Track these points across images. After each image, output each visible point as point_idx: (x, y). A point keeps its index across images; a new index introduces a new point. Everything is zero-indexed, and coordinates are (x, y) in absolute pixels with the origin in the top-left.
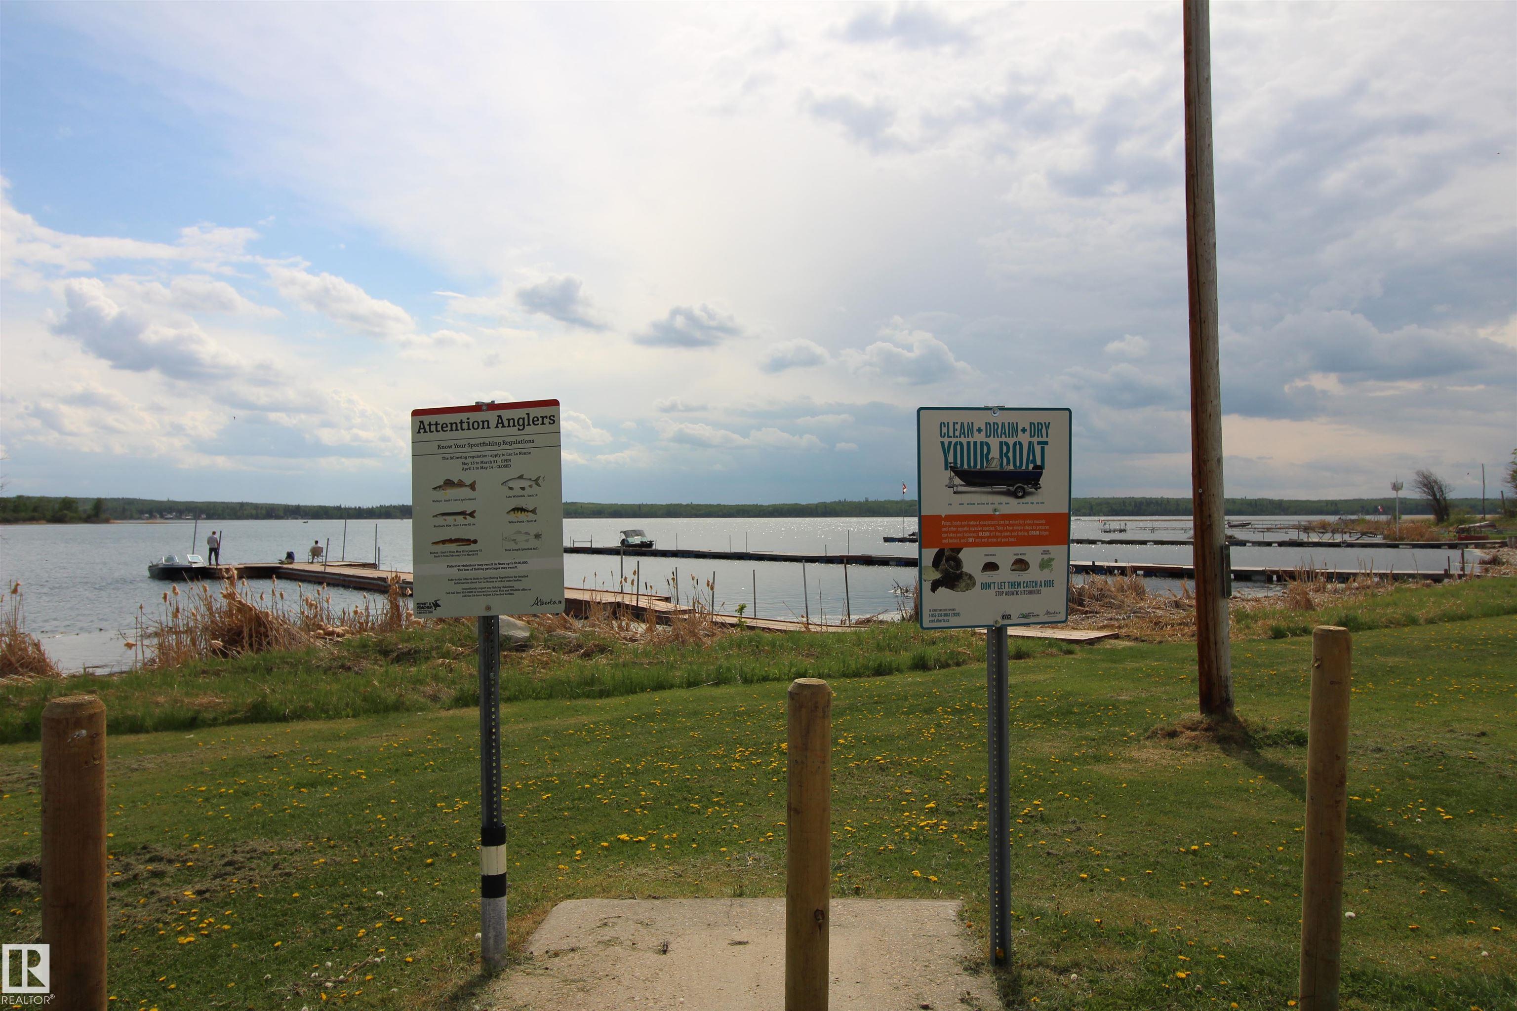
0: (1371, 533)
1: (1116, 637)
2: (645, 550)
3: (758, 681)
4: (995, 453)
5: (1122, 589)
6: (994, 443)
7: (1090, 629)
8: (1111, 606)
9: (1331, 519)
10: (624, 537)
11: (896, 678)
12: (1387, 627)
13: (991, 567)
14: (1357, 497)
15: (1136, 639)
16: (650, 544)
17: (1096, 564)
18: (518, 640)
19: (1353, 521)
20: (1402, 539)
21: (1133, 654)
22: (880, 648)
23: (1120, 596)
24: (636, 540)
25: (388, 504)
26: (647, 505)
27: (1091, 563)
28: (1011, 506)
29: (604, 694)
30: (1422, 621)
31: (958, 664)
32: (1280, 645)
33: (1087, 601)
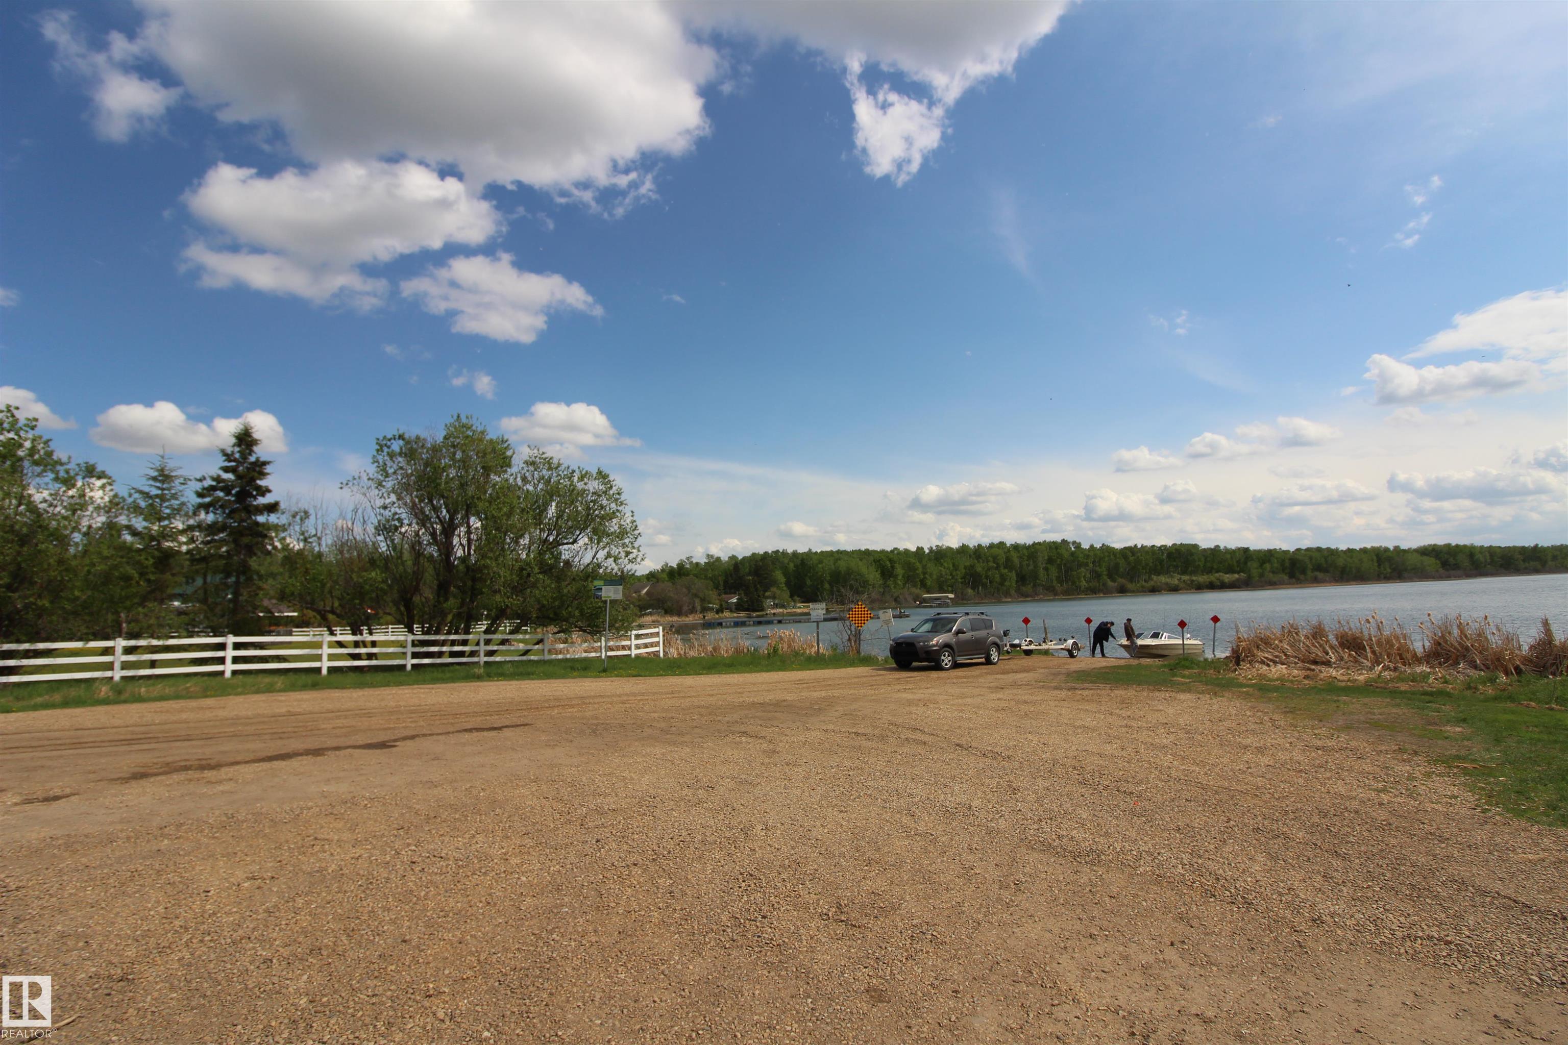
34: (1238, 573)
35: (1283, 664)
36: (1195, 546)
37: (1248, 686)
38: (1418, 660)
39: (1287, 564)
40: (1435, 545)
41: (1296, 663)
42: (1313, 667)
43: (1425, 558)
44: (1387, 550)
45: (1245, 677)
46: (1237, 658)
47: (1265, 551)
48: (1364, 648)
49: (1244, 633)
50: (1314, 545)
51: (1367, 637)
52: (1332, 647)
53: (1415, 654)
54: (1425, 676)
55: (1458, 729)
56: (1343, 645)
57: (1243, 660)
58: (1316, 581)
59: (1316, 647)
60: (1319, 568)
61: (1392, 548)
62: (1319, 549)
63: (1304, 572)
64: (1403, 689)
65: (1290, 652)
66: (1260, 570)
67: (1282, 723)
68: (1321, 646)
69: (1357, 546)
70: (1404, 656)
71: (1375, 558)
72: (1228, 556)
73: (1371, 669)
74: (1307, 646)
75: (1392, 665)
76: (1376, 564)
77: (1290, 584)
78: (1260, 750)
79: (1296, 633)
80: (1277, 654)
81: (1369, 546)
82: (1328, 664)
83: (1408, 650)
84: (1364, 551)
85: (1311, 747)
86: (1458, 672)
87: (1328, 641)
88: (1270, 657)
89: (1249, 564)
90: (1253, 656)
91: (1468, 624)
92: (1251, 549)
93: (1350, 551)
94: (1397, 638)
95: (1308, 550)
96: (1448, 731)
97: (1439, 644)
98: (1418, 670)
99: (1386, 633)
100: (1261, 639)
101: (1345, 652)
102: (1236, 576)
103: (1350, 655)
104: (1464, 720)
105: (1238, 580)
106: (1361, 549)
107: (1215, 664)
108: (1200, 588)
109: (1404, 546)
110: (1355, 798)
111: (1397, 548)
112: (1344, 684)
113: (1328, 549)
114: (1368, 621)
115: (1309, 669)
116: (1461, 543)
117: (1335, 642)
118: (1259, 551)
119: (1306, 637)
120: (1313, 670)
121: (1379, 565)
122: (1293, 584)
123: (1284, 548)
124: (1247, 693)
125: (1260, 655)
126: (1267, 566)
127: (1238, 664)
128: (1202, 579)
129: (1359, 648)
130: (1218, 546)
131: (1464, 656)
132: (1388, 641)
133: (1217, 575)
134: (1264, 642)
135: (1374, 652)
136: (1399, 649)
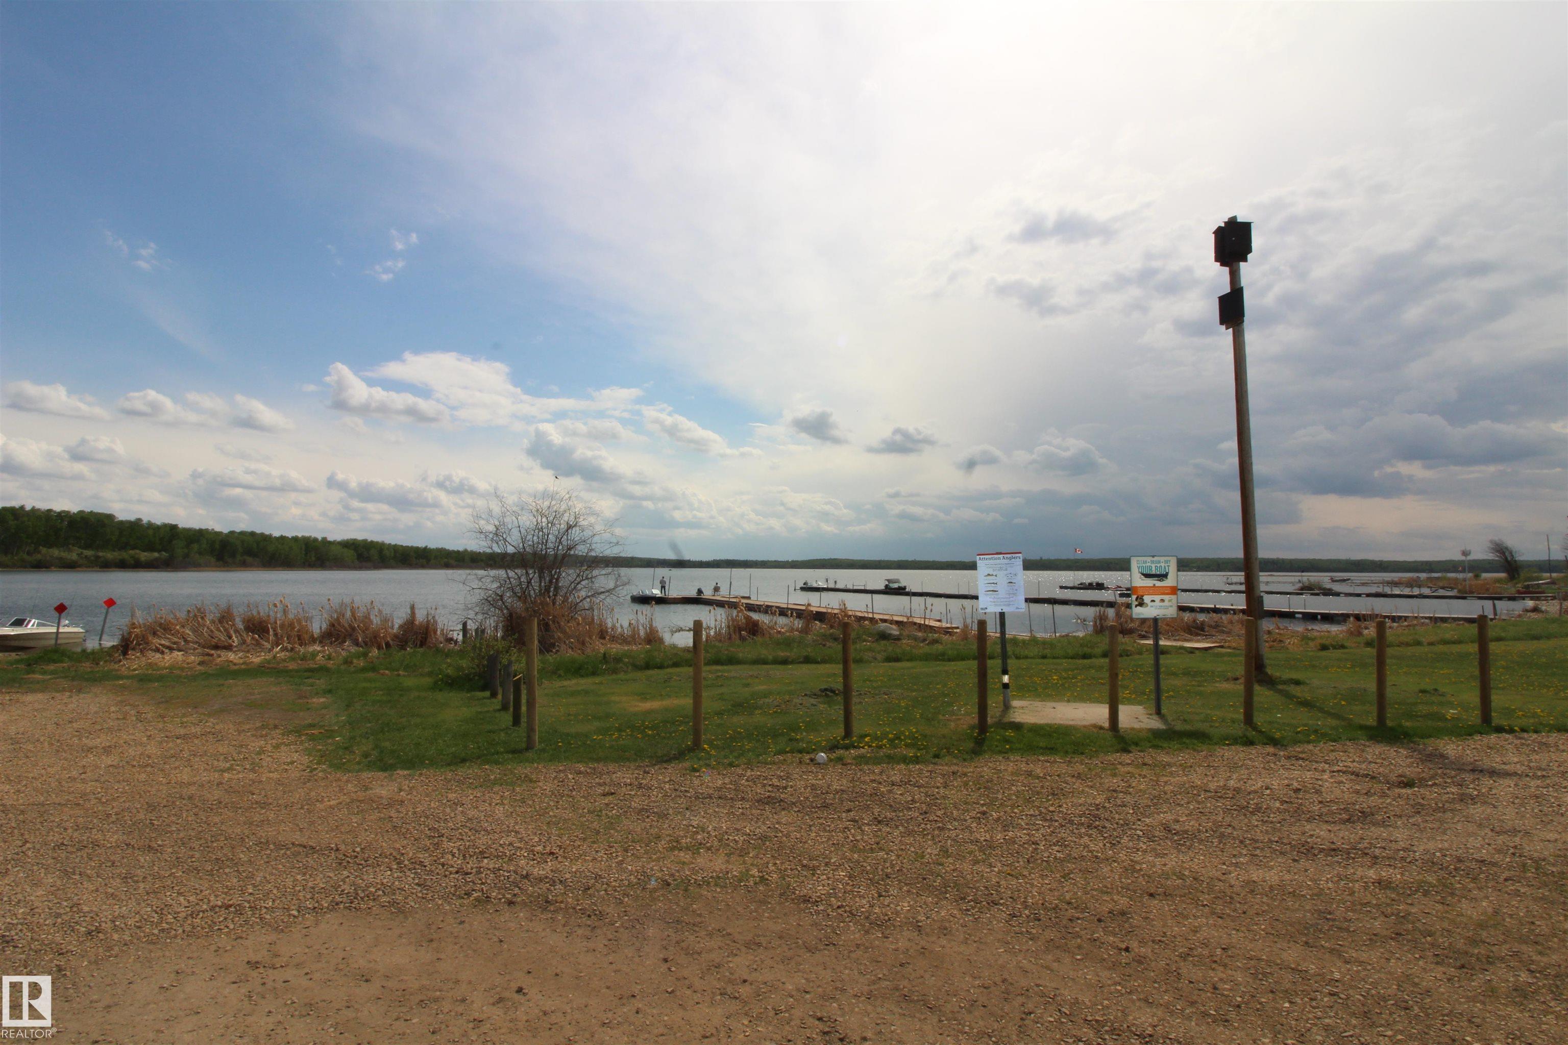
0: (1450, 588)
1: (1222, 647)
2: (901, 591)
3: (1023, 658)
4: (1154, 569)
5: (1231, 622)
6: (1153, 566)
7: (1208, 642)
8: (1223, 632)
9: (1423, 576)
10: (887, 583)
11: (1094, 660)
12: (1399, 646)
13: (1153, 601)
14: (1448, 559)
15: (1234, 648)
16: (905, 588)
17: (1217, 606)
18: (895, 636)
19: (1437, 578)
20: (1473, 593)
21: (1229, 654)
22: (1081, 646)
23: (1230, 626)
24: (896, 586)
25: (718, 559)
26: (884, 561)
27: (1213, 606)
28: (1158, 584)
29: (949, 660)
30: (1425, 644)
31: (1127, 656)
32: (1324, 653)
33: (1207, 629)
34: (159, 551)
35: (180, 650)
36: (110, 517)
37: (128, 677)
38: (313, 640)
39: (217, 546)
40: (355, 540)
41: (195, 649)
42: (213, 652)
43: (346, 550)
44: (316, 540)
45: (129, 668)
46: (125, 647)
47: (195, 530)
48: (268, 632)
49: (141, 618)
50: (249, 529)
51: (272, 620)
52: (236, 631)
53: (313, 635)
54: (314, 655)
55: (322, 700)
56: (248, 629)
57: (134, 649)
58: (244, 565)
59: (220, 631)
60: (249, 552)
61: (320, 539)
62: (253, 534)
63: (233, 555)
64: (291, 668)
65: (191, 636)
66: (186, 551)
67: (149, 716)
68: (226, 630)
69: (290, 534)
70: (302, 637)
71: (304, 547)
72: (151, 532)
73: (270, 650)
74: (212, 631)
75: (289, 646)
76: (304, 552)
77: (217, 566)
78: (107, 750)
79: (202, 618)
80: (176, 640)
81: (300, 535)
82: (229, 648)
83: (307, 632)
84: (295, 539)
85: (172, 737)
86: (343, 650)
87: (234, 625)
88: (167, 644)
89: (174, 542)
90: (147, 643)
91: (358, 608)
92: (180, 526)
93: (282, 538)
94: (299, 621)
95: (242, 533)
96: (314, 703)
97: (333, 625)
98: (311, 649)
99: (291, 616)
100: (161, 625)
101: (248, 636)
102: (156, 555)
103: (253, 638)
104: (330, 691)
105: (156, 559)
106: (293, 538)
107: (95, 657)
108: (106, 566)
109: (331, 538)
110: (195, 783)
111: (324, 539)
112: (236, 667)
113: (262, 534)
114: (275, 606)
115: (208, 655)
116: (375, 539)
117: (241, 626)
118: (189, 530)
119: (213, 622)
120: (212, 655)
121: (306, 554)
122: (220, 567)
123: (218, 529)
124: (123, 687)
125: (156, 641)
126: (195, 546)
127: (125, 653)
128: (110, 555)
129: (263, 632)
130: (140, 520)
131: (351, 635)
132: (291, 625)
133: (132, 552)
134: (166, 628)
135: (276, 635)
136: (299, 631)
